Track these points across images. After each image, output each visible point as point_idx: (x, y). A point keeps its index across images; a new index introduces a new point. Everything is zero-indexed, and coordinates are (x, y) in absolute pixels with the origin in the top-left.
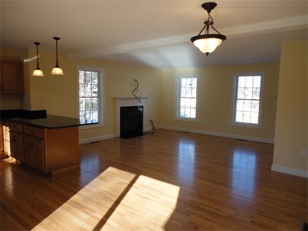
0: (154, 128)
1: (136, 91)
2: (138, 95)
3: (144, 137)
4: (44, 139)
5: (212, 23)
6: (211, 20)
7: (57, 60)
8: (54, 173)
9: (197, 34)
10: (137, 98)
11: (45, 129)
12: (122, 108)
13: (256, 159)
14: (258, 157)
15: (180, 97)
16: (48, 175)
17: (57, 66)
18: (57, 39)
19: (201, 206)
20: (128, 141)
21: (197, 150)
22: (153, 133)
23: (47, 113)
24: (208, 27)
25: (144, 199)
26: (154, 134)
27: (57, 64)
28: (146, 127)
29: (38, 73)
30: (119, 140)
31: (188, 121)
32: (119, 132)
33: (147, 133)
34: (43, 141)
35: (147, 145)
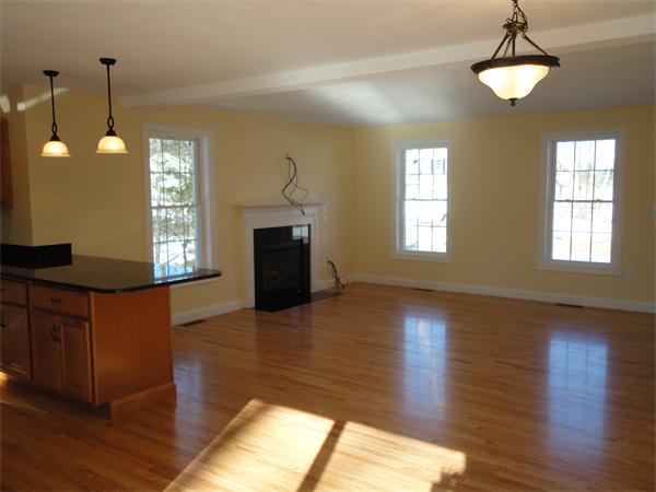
0: (338, 280)
1: (291, 186)
2: (297, 196)
3: (315, 305)
4: (88, 319)
5: (524, 26)
6: (520, 20)
7: (111, 117)
8: (114, 404)
9: (489, 56)
10: (293, 204)
11: (92, 293)
12: (257, 232)
13: (608, 354)
14: (612, 348)
15: (403, 198)
16: (103, 411)
17: (111, 133)
18: (108, 62)
19: (500, 474)
20: (278, 316)
21: (454, 335)
22: (337, 294)
23: (74, 251)
24: (514, 36)
25: (358, 461)
26: (339, 297)
27: (111, 128)
28: (319, 281)
29: (55, 149)
30: (253, 314)
31: (427, 261)
32: (251, 296)
33: (324, 295)
34: (87, 324)
35: (322, 328)
